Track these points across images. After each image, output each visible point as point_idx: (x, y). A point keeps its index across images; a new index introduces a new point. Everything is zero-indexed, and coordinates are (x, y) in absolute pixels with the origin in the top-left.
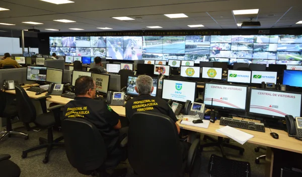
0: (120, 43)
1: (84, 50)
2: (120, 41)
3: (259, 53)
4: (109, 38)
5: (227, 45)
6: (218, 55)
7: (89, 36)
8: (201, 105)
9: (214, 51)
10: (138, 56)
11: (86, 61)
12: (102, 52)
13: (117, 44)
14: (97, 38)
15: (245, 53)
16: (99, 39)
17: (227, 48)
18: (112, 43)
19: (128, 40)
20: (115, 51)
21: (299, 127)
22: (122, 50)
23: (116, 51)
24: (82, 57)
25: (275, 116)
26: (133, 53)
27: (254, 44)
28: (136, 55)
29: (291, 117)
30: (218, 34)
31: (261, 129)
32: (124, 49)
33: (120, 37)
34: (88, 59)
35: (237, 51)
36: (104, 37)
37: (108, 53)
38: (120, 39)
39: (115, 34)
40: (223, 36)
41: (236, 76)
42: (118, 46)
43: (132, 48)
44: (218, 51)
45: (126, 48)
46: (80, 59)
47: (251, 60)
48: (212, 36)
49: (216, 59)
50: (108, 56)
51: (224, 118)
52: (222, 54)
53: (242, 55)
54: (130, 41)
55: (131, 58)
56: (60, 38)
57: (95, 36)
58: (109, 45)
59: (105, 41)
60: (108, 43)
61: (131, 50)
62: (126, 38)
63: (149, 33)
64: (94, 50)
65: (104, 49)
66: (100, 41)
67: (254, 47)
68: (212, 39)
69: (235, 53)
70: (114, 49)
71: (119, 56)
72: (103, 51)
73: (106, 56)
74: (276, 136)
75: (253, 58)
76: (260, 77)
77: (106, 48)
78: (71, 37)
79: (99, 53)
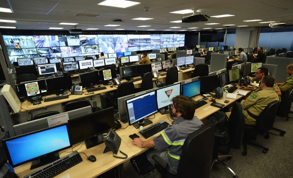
0: (110, 40)
2: (111, 38)
3: (175, 42)
4: (100, 36)
6: (163, 44)
10: (125, 49)
13: (108, 41)
15: (171, 42)
17: (166, 40)
18: (104, 40)
19: (117, 37)
22: (113, 45)
23: (108, 46)
26: (122, 47)
32: (115, 44)
37: (100, 49)
39: (106, 33)
42: (110, 43)
43: (121, 44)
44: (163, 42)
54: (118, 39)
55: (120, 50)
57: (85, 34)
58: (101, 42)
62: (115, 36)
64: (85, 48)
65: (97, 46)
67: (174, 39)
70: (106, 45)
71: (111, 51)
72: (95, 48)
73: (99, 52)
77: (98, 45)
78: (50, 36)
79: (91, 49)
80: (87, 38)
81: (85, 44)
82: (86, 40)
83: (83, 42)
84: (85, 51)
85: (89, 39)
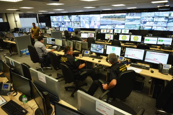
0: (88, 18)
3: (171, 23)
4: (81, 16)
5: (151, 18)
6: (145, 25)
7: (71, 15)
8: (123, 58)
9: (142, 22)
10: (98, 26)
11: (70, 30)
13: (86, 19)
14: (75, 16)
15: (163, 23)
16: (76, 16)
17: (151, 20)
18: (83, 19)
19: (92, 17)
21: (164, 68)
22: (89, 22)
23: (86, 23)
24: (68, 28)
25: (156, 64)
26: (95, 24)
27: (169, 17)
28: (97, 25)
29: (161, 64)
30: (146, 12)
31: (147, 69)
32: (90, 22)
33: (88, 15)
34: (71, 29)
35: (157, 22)
36: (79, 16)
37: (81, 24)
39: (85, 13)
40: (149, 13)
41: (149, 40)
43: (94, 22)
44: (145, 22)
45: (91, 21)
46: (67, 29)
47: (166, 27)
48: (142, 13)
49: (144, 27)
51: (132, 63)
52: (148, 24)
53: (160, 25)
55: (94, 27)
56: (56, 17)
57: (74, 15)
59: (80, 18)
60: (81, 19)
61: (94, 23)
62: (91, 16)
63: (104, 12)
64: (74, 23)
65: (79, 22)
66: (77, 18)
67: (169, 19)
68: (142, 15)
69: (156, 23)
71: (87, 27)
72: (78, 24)
73: (80, 27)
74: (152, 72)
75: (167, 26)
76: (162, 41)
78: (61, 16)
79: (77, 24)
84: (74, 25)
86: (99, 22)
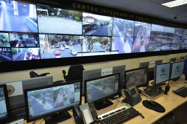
0: (130, 30)
1: (67, 41)
2: (131, 27)
10: (145, 47)
12: (105, 44)
13: (127, 31)
18: (121, 29)
20: (123, 42)
22: (132, 39)
23: (125, 41)
32: (134, 38)
33: (132, 22)
37: (113, 45)
38: (131, 24)
39: (127, 15)
42: (128, 35)
45: (136, 37)
50: (113, 49)
54: (140, 29)
58: (117, 32)
60: (115, 30)
61: (141, 40)
64: (89, 40)
65: (109, 39)
70: (122, 39)
73: (111, 50)
77: (111, 37)
79: (100, 44)
80: (95, 20)
81: (90, 33)
82: (93, 25)
83: (87, 28)
84: (89, 47)
85: (98, 24)
86: (148, 38)
